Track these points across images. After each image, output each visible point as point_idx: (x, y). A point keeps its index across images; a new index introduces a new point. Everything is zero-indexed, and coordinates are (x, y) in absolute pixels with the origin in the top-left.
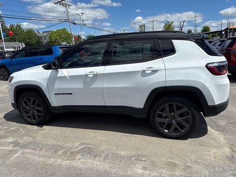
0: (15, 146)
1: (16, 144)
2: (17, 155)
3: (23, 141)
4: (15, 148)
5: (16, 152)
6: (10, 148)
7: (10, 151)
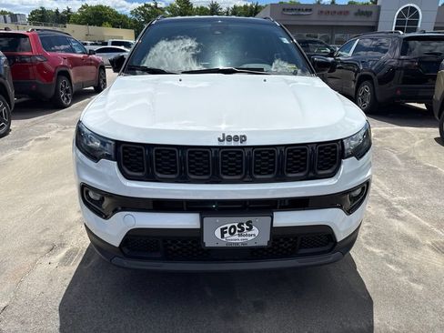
0: (397, 210)
1: (393, 213)
2: (401, 198)
3: (380, 210)
4: (399, 207)
5: (400, 203)
6: (406, 211)
7: (408, 207)
